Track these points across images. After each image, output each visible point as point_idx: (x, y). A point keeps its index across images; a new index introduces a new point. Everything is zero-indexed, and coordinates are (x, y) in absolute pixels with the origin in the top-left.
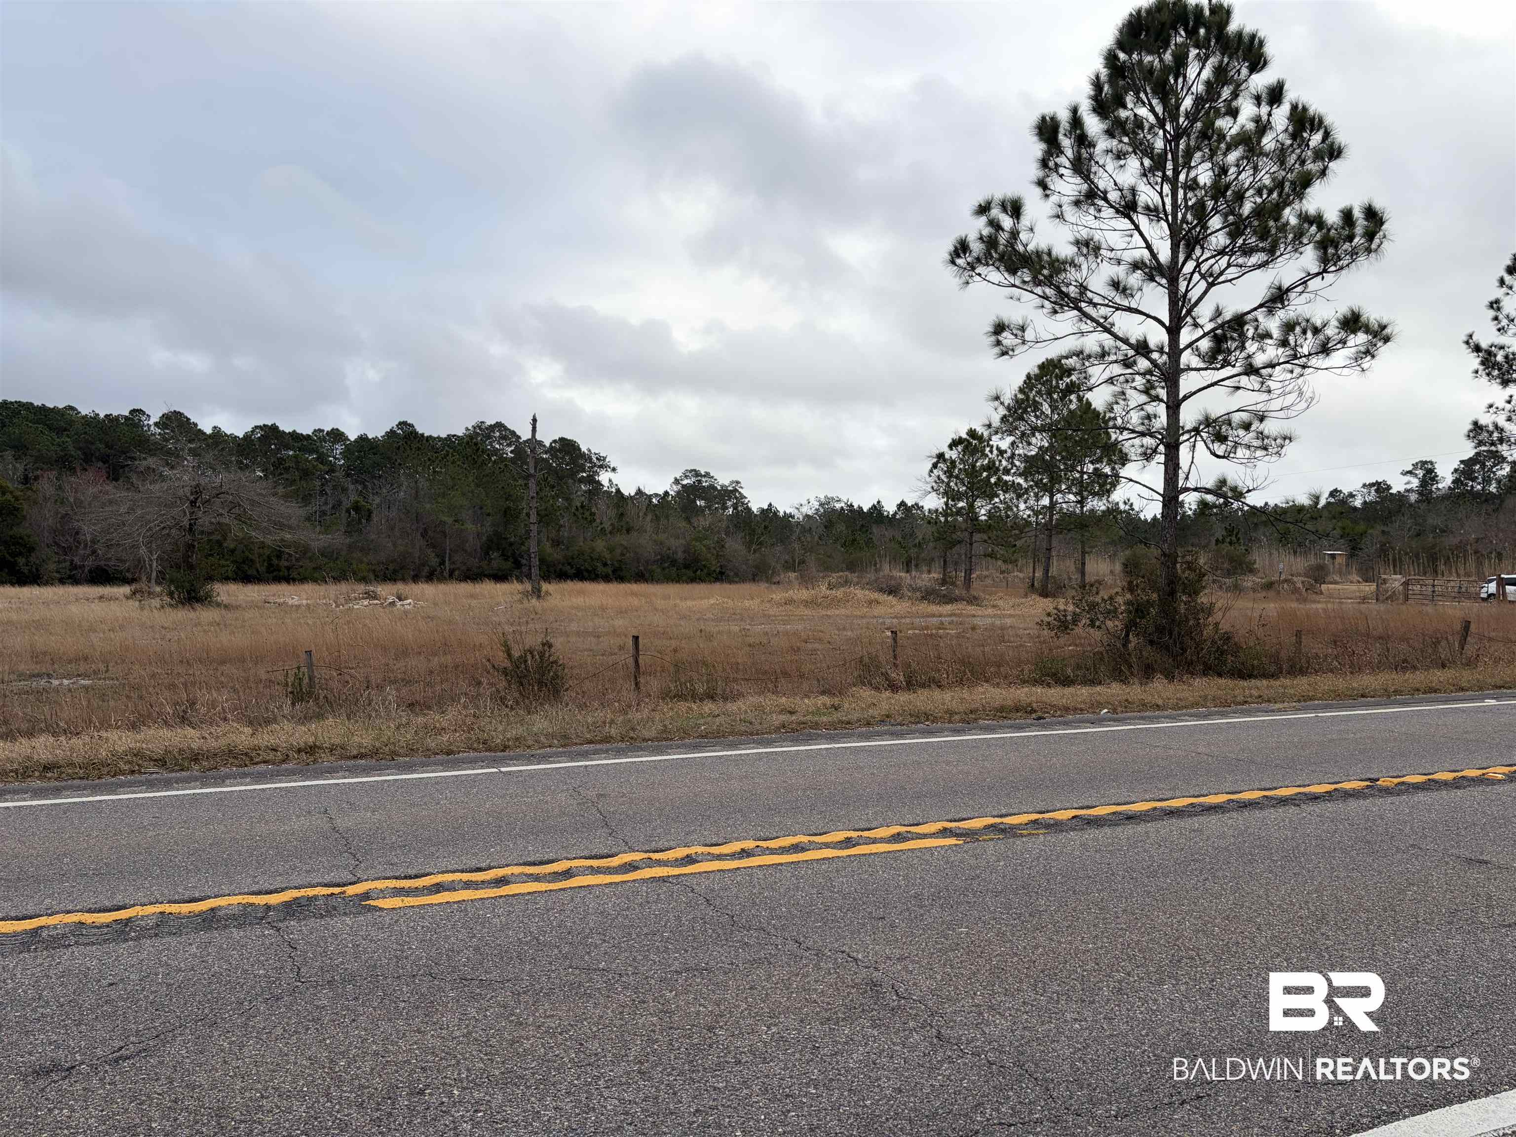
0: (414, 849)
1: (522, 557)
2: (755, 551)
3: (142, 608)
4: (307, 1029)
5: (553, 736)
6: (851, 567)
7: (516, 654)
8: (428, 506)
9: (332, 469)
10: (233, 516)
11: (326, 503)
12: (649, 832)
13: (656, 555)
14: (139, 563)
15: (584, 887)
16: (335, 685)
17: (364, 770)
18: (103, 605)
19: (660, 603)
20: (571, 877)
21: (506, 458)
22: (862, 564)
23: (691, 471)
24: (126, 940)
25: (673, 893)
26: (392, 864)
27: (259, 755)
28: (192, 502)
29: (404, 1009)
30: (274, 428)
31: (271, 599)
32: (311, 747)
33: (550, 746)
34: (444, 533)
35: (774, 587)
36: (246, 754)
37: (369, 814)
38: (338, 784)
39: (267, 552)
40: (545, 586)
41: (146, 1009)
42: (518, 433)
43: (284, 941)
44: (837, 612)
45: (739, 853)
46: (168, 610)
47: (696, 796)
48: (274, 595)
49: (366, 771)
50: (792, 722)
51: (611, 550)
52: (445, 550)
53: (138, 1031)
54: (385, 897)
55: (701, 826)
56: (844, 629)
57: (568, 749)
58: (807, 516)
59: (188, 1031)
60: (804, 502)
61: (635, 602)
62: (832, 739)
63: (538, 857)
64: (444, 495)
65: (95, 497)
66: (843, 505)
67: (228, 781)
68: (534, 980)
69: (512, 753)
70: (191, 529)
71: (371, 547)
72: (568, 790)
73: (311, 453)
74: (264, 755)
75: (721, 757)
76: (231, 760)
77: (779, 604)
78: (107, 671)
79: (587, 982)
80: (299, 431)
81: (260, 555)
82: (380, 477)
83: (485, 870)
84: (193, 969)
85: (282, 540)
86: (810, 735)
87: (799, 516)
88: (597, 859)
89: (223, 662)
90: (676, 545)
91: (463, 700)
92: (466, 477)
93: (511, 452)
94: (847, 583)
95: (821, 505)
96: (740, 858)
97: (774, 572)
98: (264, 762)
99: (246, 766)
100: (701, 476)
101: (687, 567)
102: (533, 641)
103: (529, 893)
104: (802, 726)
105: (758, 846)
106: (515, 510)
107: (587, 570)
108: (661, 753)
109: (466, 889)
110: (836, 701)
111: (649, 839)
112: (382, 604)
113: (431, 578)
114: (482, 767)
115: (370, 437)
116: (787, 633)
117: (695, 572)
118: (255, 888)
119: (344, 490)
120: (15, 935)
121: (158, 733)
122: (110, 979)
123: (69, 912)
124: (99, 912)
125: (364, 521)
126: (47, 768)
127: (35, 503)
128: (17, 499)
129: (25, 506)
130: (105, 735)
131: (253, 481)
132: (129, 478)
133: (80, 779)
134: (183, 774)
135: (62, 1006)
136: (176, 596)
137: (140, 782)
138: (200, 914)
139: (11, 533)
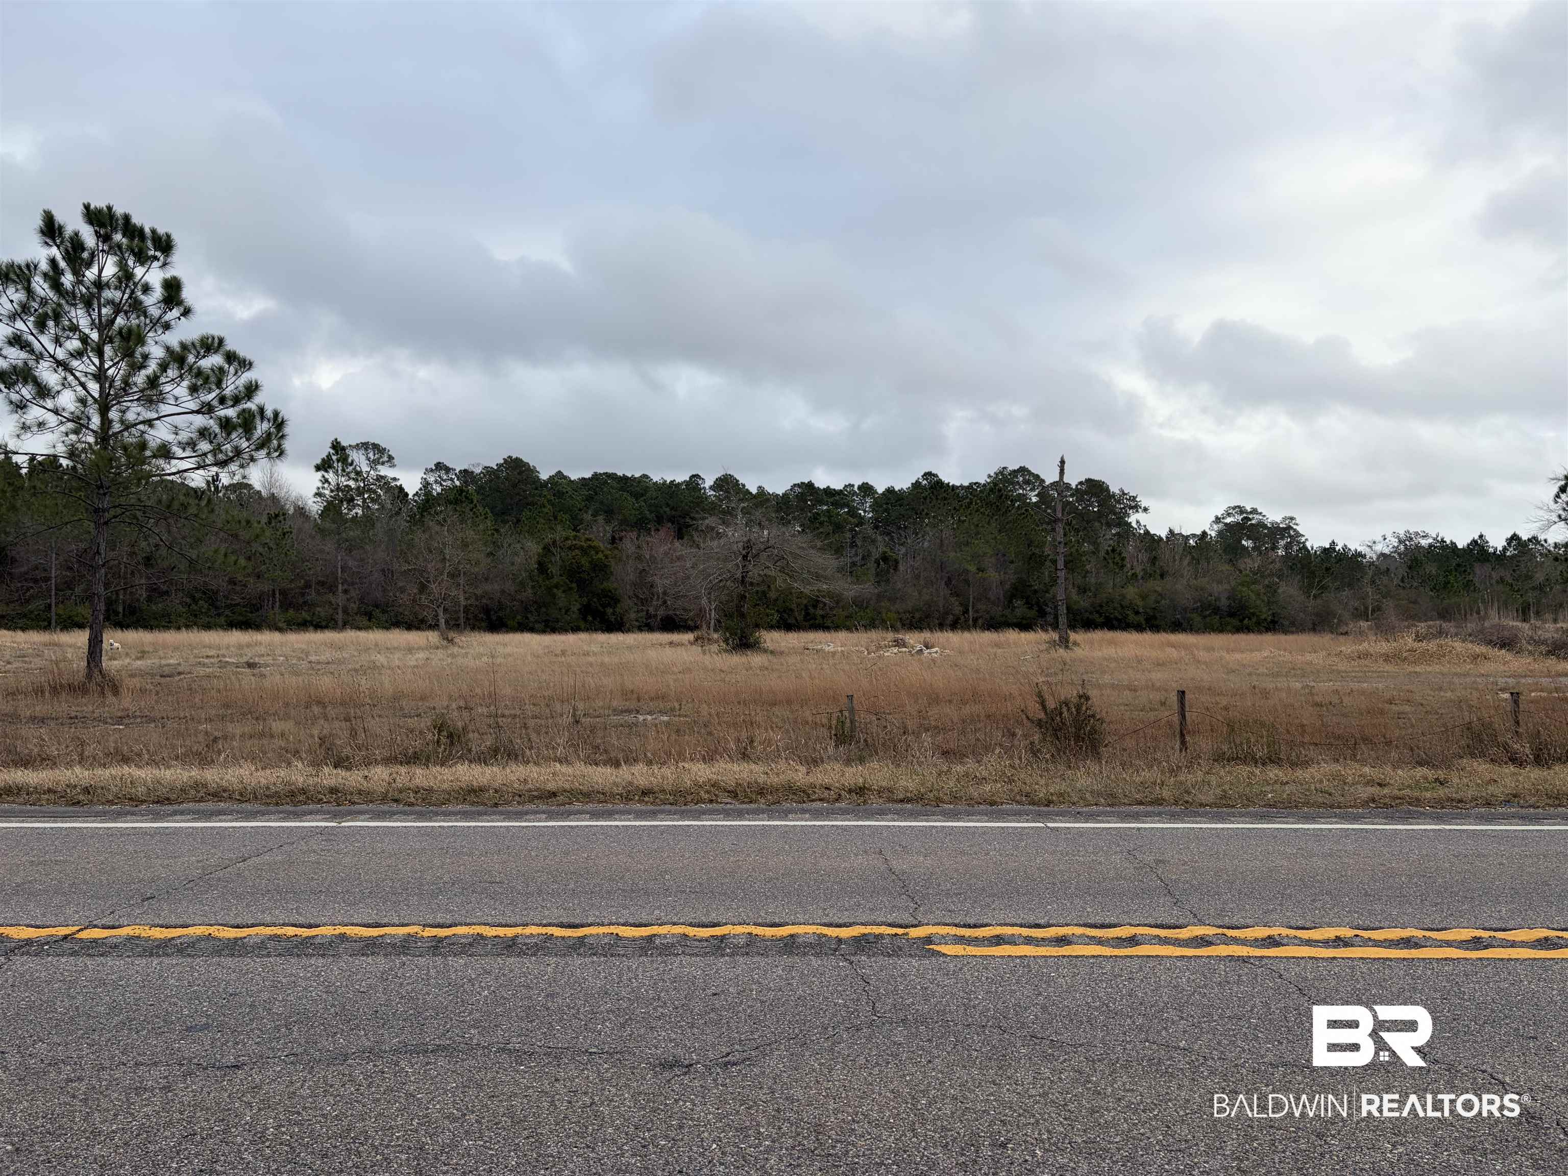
0: (970, 897)
1: (1047, 605)
2: (1315, 597)
3: (704, 653)
4: (888, 1063)
5: (1099, 794)
6: (1444, 615)
7: (1051, 704)
8: (952, 554)
9: (861, 521)
10: (778, 568)
11: (856, 555)
12: (1219, 906)
13: (1195, 603)
14: (701, 612)
15: (1152, 956)
16: (874, 728)
17: (912, 814)
18: (673, 650)
19: (1202, 655)
20: (1137, 945)
21: (1029, 503)
22: (1459, 611)
23: (1234, 508)
24: (723, 955)
25: (1256, 975)
26: (950, 911)
27: (814, 792)
28: (744, 556)
29: (977, 1058)
30: (810, 485)
31: (810, 646)
32: (860, 788)
33: (1096, 804)
34: (967, 582)
35: (1342, 638)
36: (804, 791)
37: (922, 858)
38: (889, 827)
39: (804, 601)
40: (1073, 636)
41: (746, 1021)
42: (1042, 477)
43: (858, 974)
44: (1429, 669)
45: (1335, 941)
46: (725, 655)
47: (1271, 871)
48: (812, 642)
49: (913, 815)
50: (1385, 796)
51: (1144, 597)
52: (969, 599)
53: (740, 1040)
54: (946, 944)
55: (1281, 905)
56: (1441, 689)
57: (1116, 809)
58: (1383, 555)
59: (782, 1047)
60: (1379, 538)
61: (1173, 653)
62: (1439, 819)
63: (1098, 920)
64: (967, 544)
65: (666, 554)
66: (1430, 541)
67: (790, 816)
68: (1109, 1048)
69: (1056, 808)
70: (743, 582)
71: (898, 596)
72: (1121, 852)
73: (842, 507)
74: (819, 793)
75: (1296, 830)
76: (791, 796)
77: (1350, 658)
78: (680, 710)
79: (1168, 1060)
80: (832, 487)
81: (798, 605)
82: (906, 527)
83: (1044, 927)
84: (780, 990)
85: (819, 591)
86: (1409, 812)
87: (1371, 555)
88: (1163, 928)
89: (774, 704)
90: (1219, 590)
91: (997, 751)
92: (989, 523)
93: (1036, 495)
94: (1441, 633)
95: (1400, 542)
96: (1335, 947)
97: (1340, 621)
98: (821, 800)
99: (804, 802)
100: (1247, 513)
101: (1232, 615)
102: (1070, 693)
103: (1093, 956)
104: (1398, 801)
105: (1357, 936)
106: (1040, 556)
107: (1116, 619)
108: (1222, 820)
109: (1027, 944)
110: (1441, 774)
111: (1221, 913)
112: (910, 652)
113: (955, 625)
114: (1027, 821)
115: (897, 489)
116: (1363, 692)
117: (1241, 621)
118: (826, 920)
119: (874, 541)
120: (634, 939)
121: (729, 766)
122: (713, 990)
123: (674, 924)
124: (699, 926)
125: (892, 571)
126: (645, 793)
127: (620, 560)
128: (606, 557)
129: (613, 563)
130: (686, 766)
131: (793, 536)
132: (692, 536)
133: (671, 804)
134: (753, 806)
135: (677, 1008)
136: (730, 642)
137: (717, 810)
138: (782, 939)
139: (602, 587)
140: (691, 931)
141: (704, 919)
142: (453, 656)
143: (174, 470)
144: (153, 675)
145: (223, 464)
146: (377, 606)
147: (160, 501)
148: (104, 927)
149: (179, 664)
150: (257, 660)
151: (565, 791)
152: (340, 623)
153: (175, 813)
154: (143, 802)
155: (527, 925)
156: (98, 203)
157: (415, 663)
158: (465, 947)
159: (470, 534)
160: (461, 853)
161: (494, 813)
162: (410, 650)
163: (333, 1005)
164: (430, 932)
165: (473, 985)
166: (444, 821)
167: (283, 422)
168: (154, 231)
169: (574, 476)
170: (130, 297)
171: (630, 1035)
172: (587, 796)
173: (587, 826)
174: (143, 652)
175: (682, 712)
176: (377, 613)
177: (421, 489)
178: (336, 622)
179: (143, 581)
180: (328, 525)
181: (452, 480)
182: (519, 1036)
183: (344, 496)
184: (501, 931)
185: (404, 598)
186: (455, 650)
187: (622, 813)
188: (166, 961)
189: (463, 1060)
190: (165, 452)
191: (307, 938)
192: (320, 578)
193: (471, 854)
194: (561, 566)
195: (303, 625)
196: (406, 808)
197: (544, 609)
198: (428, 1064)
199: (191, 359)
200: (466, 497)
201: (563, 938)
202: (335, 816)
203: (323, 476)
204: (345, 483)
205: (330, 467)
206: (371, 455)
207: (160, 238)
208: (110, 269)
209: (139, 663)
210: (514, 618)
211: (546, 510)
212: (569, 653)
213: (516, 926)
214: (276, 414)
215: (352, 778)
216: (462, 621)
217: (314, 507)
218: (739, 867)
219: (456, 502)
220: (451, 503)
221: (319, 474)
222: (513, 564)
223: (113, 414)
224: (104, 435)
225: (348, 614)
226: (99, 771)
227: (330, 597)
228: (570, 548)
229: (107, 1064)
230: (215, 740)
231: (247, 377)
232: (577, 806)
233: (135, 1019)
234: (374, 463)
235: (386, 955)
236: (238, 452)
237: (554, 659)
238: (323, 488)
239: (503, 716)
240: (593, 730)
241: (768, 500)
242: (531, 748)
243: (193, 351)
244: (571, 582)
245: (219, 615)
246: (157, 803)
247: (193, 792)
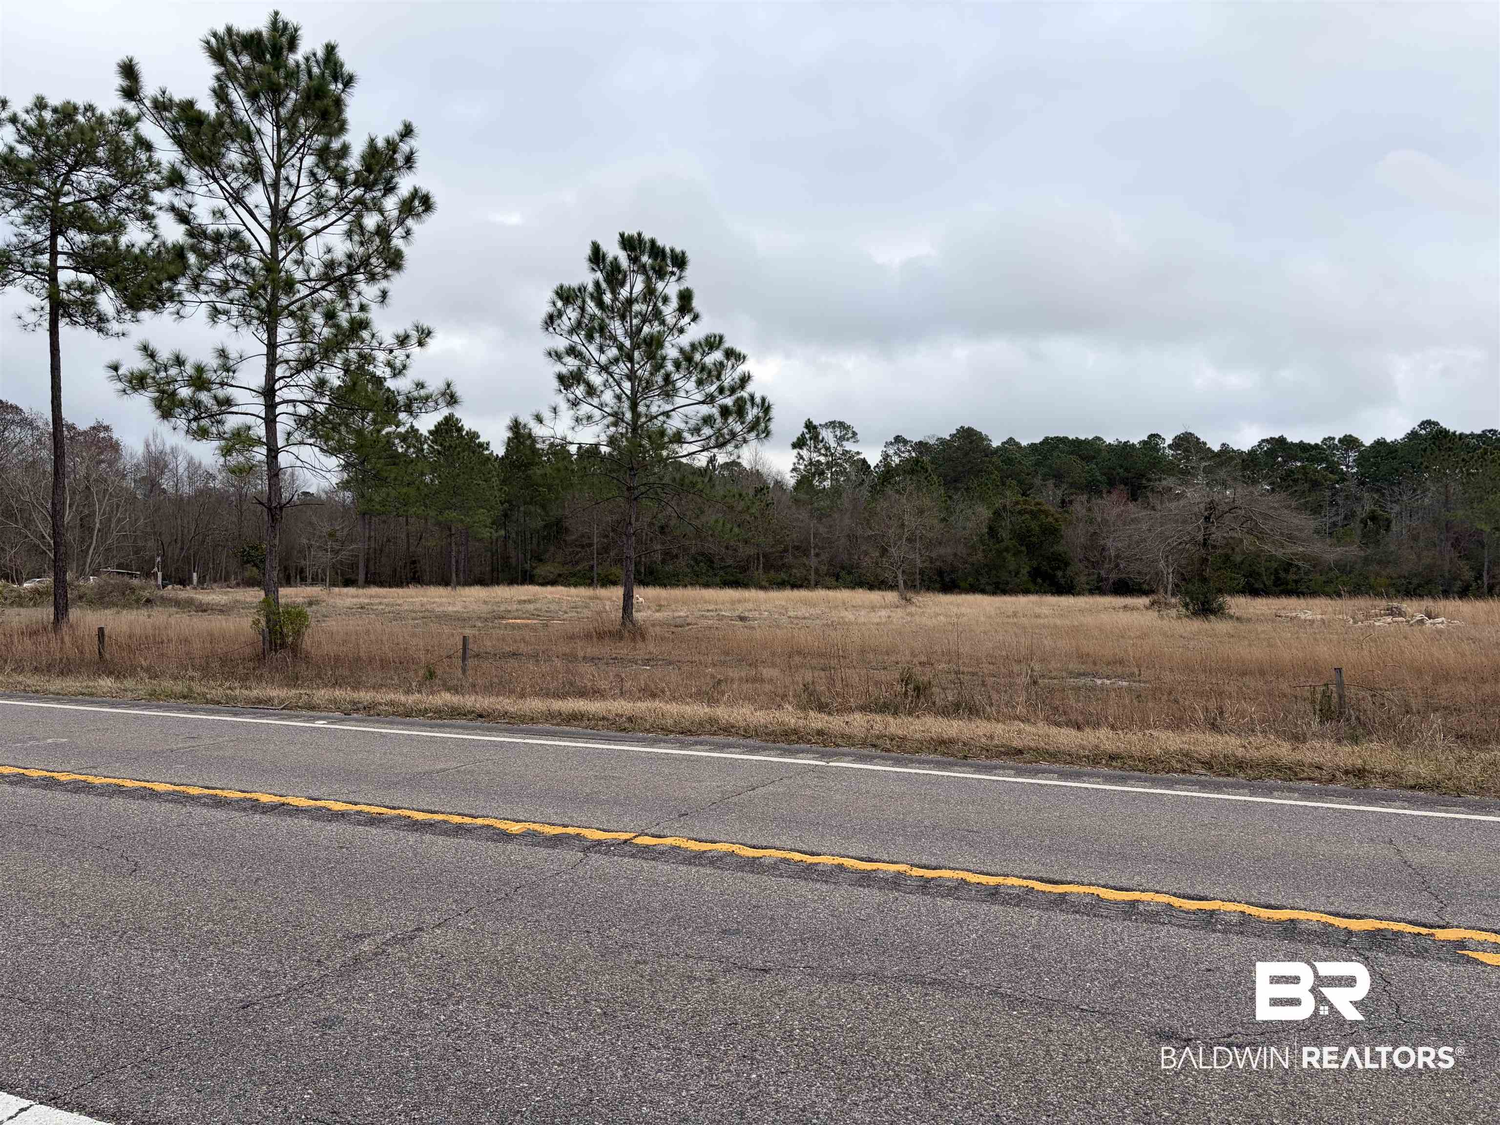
3: (1162, 618)
8: (1461, 512)
9: (1343, 477)
10: (1245, 530)
11: (1337, 514)
14: (1158, 576)
16: (1368, 705)
17: (1427, 803)
18: (1129, 613)
24: (1214, 931)
26: (1485, 915)
27: (1303, 771)
28: (1206, 518)
30: (1281, 441)
31: (1283, 613)
32: (1359, 771)
34: (1480, 543)
36: (1290, 769)
37: (1443, 854)
38: (1399, 815)
39: (1275, 565)
43: (1375, 972)
46: (1185, 620)
48: (1284, 608)
52: (1482, 563)
53: (1242, 1023)
54: (1484, 951)
59: (1292, 1037)
65: (1119, 516)
67: (1275, 793)
70: (1205, 545)
71: (1391, 558)
73: (1320, 463)
74: (1309, 772)
76: (1275, 773)
78: (1140, 675)
80: (1306, 441)
81: (1267, 569)
82: (1400, 483)
85: (1292, 553)
89: (1244, 674)
98: (1310, 779)
99: (1291, 780)
112: (1408, 621)
115: (1388, 441)
118: (1331, 909)
119: (1358, 499)
120: (1116, 903)
121: (1201, 737)
122: (1206, 965)
123: (1157, 892)
124: (1184, 897)
125: (1383, 531)
126: (1112, 757)
127: (1071, 523)
128: (1057, 520)
129: (1063, 527)
130: (1155, 734)
131: (1262, 495)
132: (1147, 497)
133: (1140, 770)
134: (1230, 779)
135: (1168, 978)
136: (1191, 607)
137: (1191, 781)
138: (1280, 922)
139: (1052, 550)
140: (1176, 902)
141: (1189, 891)
142: (911, 614)
143: (685, 453)
144: (669, 625)
145: (720, 445)
146: (843, 568)
147: (674, 480)
148: (653, 836)
149: (687, 616)
150: (746, 614)
151: (1031, 749)
152: (813, 583)
153: (696, 743)
154: (672, 732)
155: (1007, 876)
156: (631, 231)
157: (878, 620)
158: (951, 889)
159: (927, 502)
160: (938, 800)
161: (965, 765)
162: (873, 608)
163: (838, 928)
164: (917, 872)
165: (962, 927)
166: (919, 768)
167: (769, 407)
168: (672, 250)
169: (1024, 443)
170: (653, 309)
171: (1121, 998)
172: (1053, 756)
173: (1056, 786)
174: (660, 606)
175: (1142, 678)
176: (843, 573)
177: (881, 462)
178: (809, 581)
179: (659, 547)
180: (802, 496)
181: (909, 451)
182: (1009, 981)
183: (816, 470)
184: (984, 879)
185: (866, 562)
186: (913, 609)
187: (1091, 775)
188: (702, 870)
189: (958, 997)
190: (678, 438)
191: (811, 864)
192: (796, 544)
193: (947, 802)
194: (1011, 530)
195: (781, 585)
196: (884, 753)
197: (994, 572)
198: (926, 994)
199: (697, 357)
200: (922, 468)
201: (1044, 892)
202: (823, 756)
203: (799, 454)
204: (817, 459)
205: (804, 444)
206: (838, 433)
207: (677, 256)
208: (639, 287)
209: (658, 614)
210: (966, 580)
211: (994, 477)
212: (1021, 614)
213: (997, 875)
214: (763, 400)
215: (835, 723)
216: (918, 583)
217: (790, 480)
218: (1222, 841)
219: (912, 472)
220: (909, 473)
221: (795, 451)
222: (964, 529)
223: (642, 409)
224: (635, 427)
225: (819, 575)
226: (639, 704)
227: (805, 559)
228: (1019, 513)
229: (664, 952)
230: (719, 682)
231: (742, 369)
232: (1044, 765)
233: (682, 917)
234: (840, 440)
235: (880, 889)
236: (733, 435)
237: (1006, 620)
238: (798, 463)
239: (963, 673)
240: (1052, 691)
241: (1232, 458)
242: (991, 705)
243: (700, 350)
244: (1021, 545)
245: (716, 575)
246: (682, 733)
247: (708, 726)
